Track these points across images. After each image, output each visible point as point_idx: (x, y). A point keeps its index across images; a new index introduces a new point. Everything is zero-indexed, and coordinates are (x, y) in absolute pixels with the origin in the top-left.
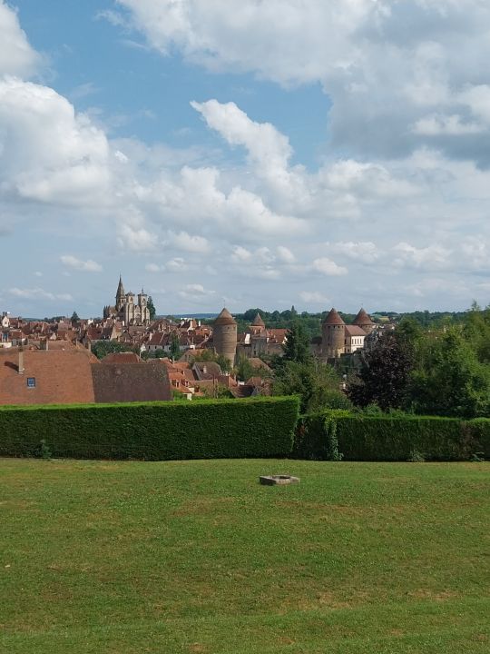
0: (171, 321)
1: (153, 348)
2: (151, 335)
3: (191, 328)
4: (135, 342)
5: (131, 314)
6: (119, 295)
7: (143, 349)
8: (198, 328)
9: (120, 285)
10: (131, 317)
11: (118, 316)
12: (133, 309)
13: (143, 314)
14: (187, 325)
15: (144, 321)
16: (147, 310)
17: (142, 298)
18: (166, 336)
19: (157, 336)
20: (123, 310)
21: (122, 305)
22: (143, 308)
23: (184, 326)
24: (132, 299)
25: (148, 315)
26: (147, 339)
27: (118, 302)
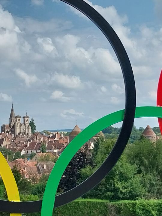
0: (44, 134)
1: (30, 152)
2: (29, 143)
3: (56, 139)
4: (18, 148)
5: (19, 130)
6: (11, 117)
7: (23, 153)
8: (61, 138)
9: (12, 110)
10: (18, 132)
11: (11, 130)
12: (20, 126)
13: (27, 129)
14: (54, 136)
15: (28, 134)
16: (30, 127)
17: (26, 119)
18: (39, 144)
19: (33, 144)
20: (14, 127)
21: (13, 123)
22: (27, 125)
23: (52, 137)
24: (19, 120)
25: (30, 130)
26: (26, 146)
27: (11, 122)
